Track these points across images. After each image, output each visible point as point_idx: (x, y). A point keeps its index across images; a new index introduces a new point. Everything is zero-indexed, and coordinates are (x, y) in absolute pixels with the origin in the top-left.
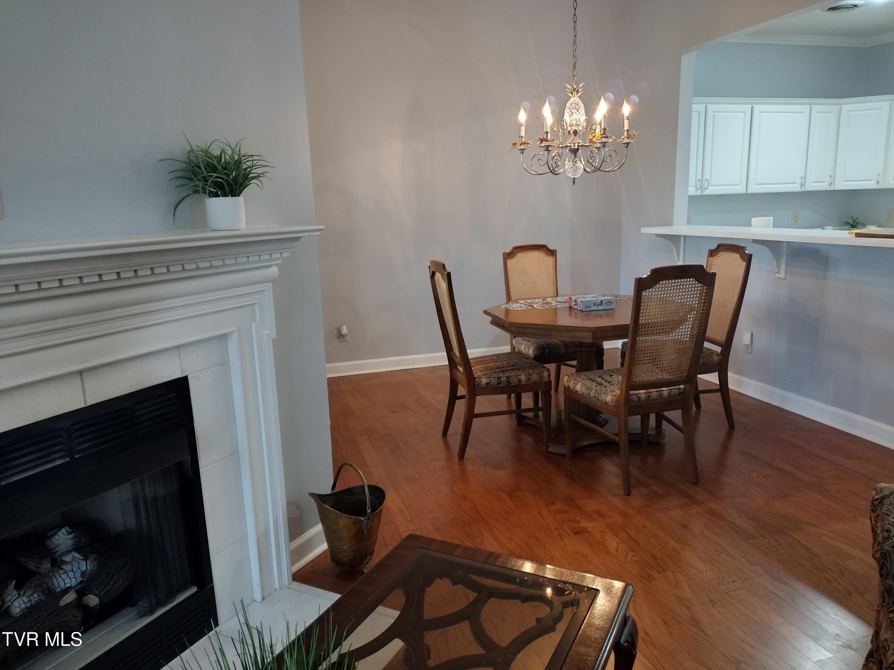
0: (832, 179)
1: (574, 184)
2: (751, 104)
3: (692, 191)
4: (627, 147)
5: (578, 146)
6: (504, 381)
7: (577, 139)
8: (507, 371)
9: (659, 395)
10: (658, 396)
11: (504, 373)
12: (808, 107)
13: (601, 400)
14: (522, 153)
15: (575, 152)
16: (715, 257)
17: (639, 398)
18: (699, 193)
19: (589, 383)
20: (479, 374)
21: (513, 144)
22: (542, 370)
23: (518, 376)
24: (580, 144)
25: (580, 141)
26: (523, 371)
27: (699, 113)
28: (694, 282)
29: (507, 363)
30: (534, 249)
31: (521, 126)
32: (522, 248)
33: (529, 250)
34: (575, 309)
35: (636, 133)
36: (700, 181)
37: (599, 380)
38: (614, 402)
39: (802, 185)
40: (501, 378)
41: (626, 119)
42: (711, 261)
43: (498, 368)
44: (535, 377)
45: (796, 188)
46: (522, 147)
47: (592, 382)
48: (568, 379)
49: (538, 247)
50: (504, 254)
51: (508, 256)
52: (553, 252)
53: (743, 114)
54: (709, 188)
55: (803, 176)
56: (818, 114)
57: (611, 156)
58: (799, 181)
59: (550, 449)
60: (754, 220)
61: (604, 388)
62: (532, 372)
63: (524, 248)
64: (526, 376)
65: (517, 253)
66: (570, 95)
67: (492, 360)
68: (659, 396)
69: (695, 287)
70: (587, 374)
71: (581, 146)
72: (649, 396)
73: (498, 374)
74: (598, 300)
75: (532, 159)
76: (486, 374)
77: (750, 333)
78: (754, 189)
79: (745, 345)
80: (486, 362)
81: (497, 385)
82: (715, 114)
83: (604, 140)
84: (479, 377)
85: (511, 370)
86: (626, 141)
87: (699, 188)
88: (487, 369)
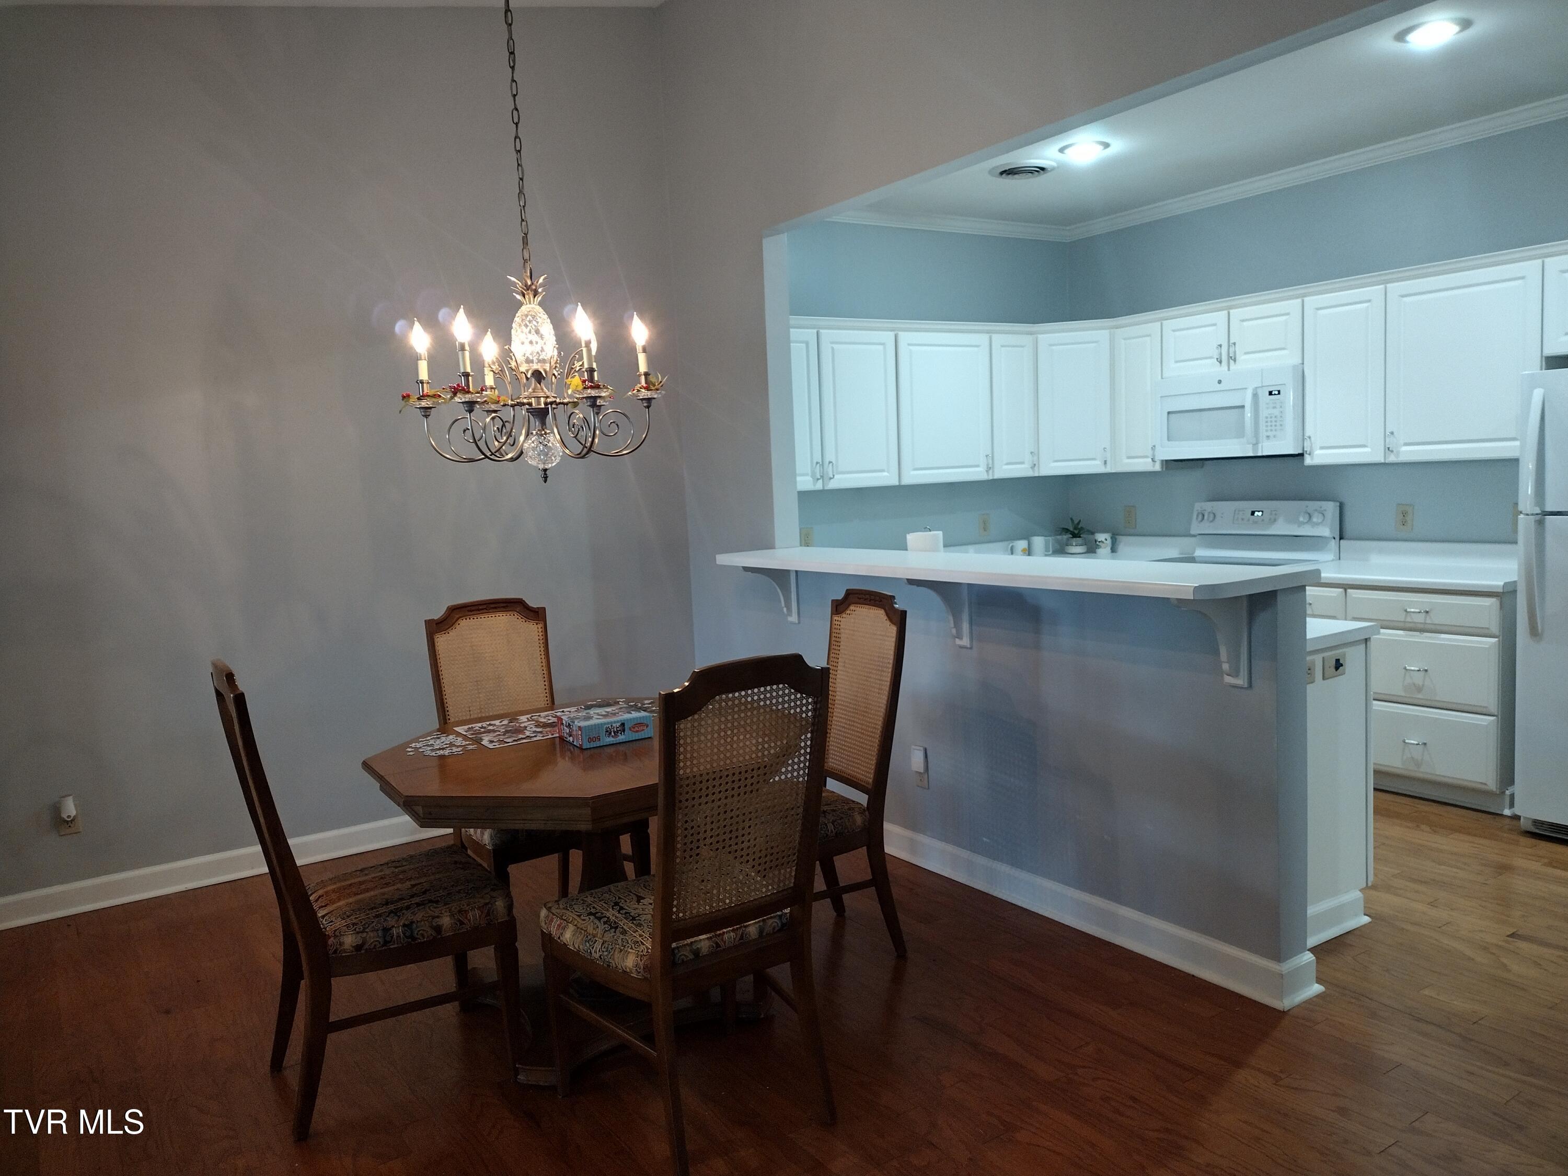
0: (1035, 458)
1: (545, 481)
2: (893, 331)
3: (805, 482)
4: (648, 407)
5: (546, 404)
6: (398, 936)
7: (542, 389)
8: (408, 908)
9: (739, 937)
10: (737, 939)
11: (399, 917)
12: (985, 337)
13: (614, 966)
14: (426, 416)
15: (541, 414)
16: (844, 615)
17: (696, 953)
18: (819, 486)
19: (590, 925)
20: (339, 923)
21: (404, 397)
22: (492, 897)
23: (434, 918)
24: (549, 400)
25: (548, 394)
26: (445, 904)
27: (807, 344)
28: (787, 691)
29: (413, 886)
30: (495, 608)
31: (418, 360)
32: (469, 608)
33: (485, 611)
34: (569, 742)
35: (663, 378)
36: (818, 465)
37: (611, 914)
38: (641, 970)
39: (989, 469)
40: (390, 929)
41: (641, 351)
42: (837, 623)
43: (387, 904)
44: (474, 916)
45: (978, 473)
46: (424, 404)
47: (596, 921)
48: (547, 917)
49: (505, 605)
50: (428, 623)
51: (436, 627)
52: (538, 612)
53: (881, 347)
54: (835, 477)
55: (989, 453)
56: (1003, 348)
57: (617, 425)
58: (983, 462)
59: (521, 1077)
60: (911, 538)
61: (622, 936)
62: (468, 905)
63: (473, 608)
64: (452, 916)
65: (458, 619)
66: (519, 297)
67: (382, 878)
68: (740, 939)
69: (790, 700)
70: (589, 900)
71: (551, 403)
72: (717, 943)
73: (385, 920)
74: (615, 722)
75: (450, 427)
76: (354, 924)
77: (922, 749)
78: (913, 477)
79: (917, 772)
80: (363, 887)
81: (383, 946)
82: (835, 346)
83: (593, 393)
84: (338, 934)
85: (418, 905)
86: (644, 394)
87: (819, 477)
88: (359, 910)
